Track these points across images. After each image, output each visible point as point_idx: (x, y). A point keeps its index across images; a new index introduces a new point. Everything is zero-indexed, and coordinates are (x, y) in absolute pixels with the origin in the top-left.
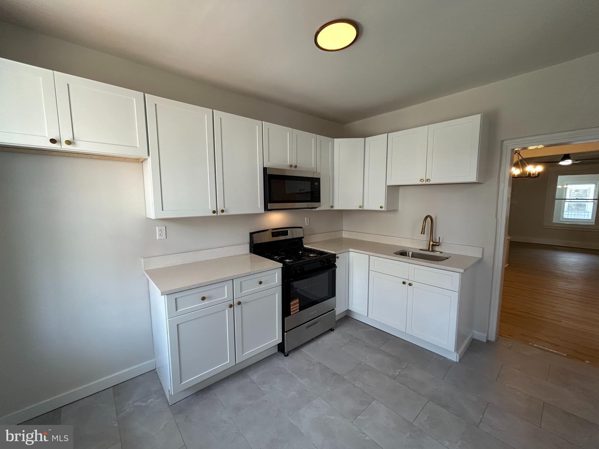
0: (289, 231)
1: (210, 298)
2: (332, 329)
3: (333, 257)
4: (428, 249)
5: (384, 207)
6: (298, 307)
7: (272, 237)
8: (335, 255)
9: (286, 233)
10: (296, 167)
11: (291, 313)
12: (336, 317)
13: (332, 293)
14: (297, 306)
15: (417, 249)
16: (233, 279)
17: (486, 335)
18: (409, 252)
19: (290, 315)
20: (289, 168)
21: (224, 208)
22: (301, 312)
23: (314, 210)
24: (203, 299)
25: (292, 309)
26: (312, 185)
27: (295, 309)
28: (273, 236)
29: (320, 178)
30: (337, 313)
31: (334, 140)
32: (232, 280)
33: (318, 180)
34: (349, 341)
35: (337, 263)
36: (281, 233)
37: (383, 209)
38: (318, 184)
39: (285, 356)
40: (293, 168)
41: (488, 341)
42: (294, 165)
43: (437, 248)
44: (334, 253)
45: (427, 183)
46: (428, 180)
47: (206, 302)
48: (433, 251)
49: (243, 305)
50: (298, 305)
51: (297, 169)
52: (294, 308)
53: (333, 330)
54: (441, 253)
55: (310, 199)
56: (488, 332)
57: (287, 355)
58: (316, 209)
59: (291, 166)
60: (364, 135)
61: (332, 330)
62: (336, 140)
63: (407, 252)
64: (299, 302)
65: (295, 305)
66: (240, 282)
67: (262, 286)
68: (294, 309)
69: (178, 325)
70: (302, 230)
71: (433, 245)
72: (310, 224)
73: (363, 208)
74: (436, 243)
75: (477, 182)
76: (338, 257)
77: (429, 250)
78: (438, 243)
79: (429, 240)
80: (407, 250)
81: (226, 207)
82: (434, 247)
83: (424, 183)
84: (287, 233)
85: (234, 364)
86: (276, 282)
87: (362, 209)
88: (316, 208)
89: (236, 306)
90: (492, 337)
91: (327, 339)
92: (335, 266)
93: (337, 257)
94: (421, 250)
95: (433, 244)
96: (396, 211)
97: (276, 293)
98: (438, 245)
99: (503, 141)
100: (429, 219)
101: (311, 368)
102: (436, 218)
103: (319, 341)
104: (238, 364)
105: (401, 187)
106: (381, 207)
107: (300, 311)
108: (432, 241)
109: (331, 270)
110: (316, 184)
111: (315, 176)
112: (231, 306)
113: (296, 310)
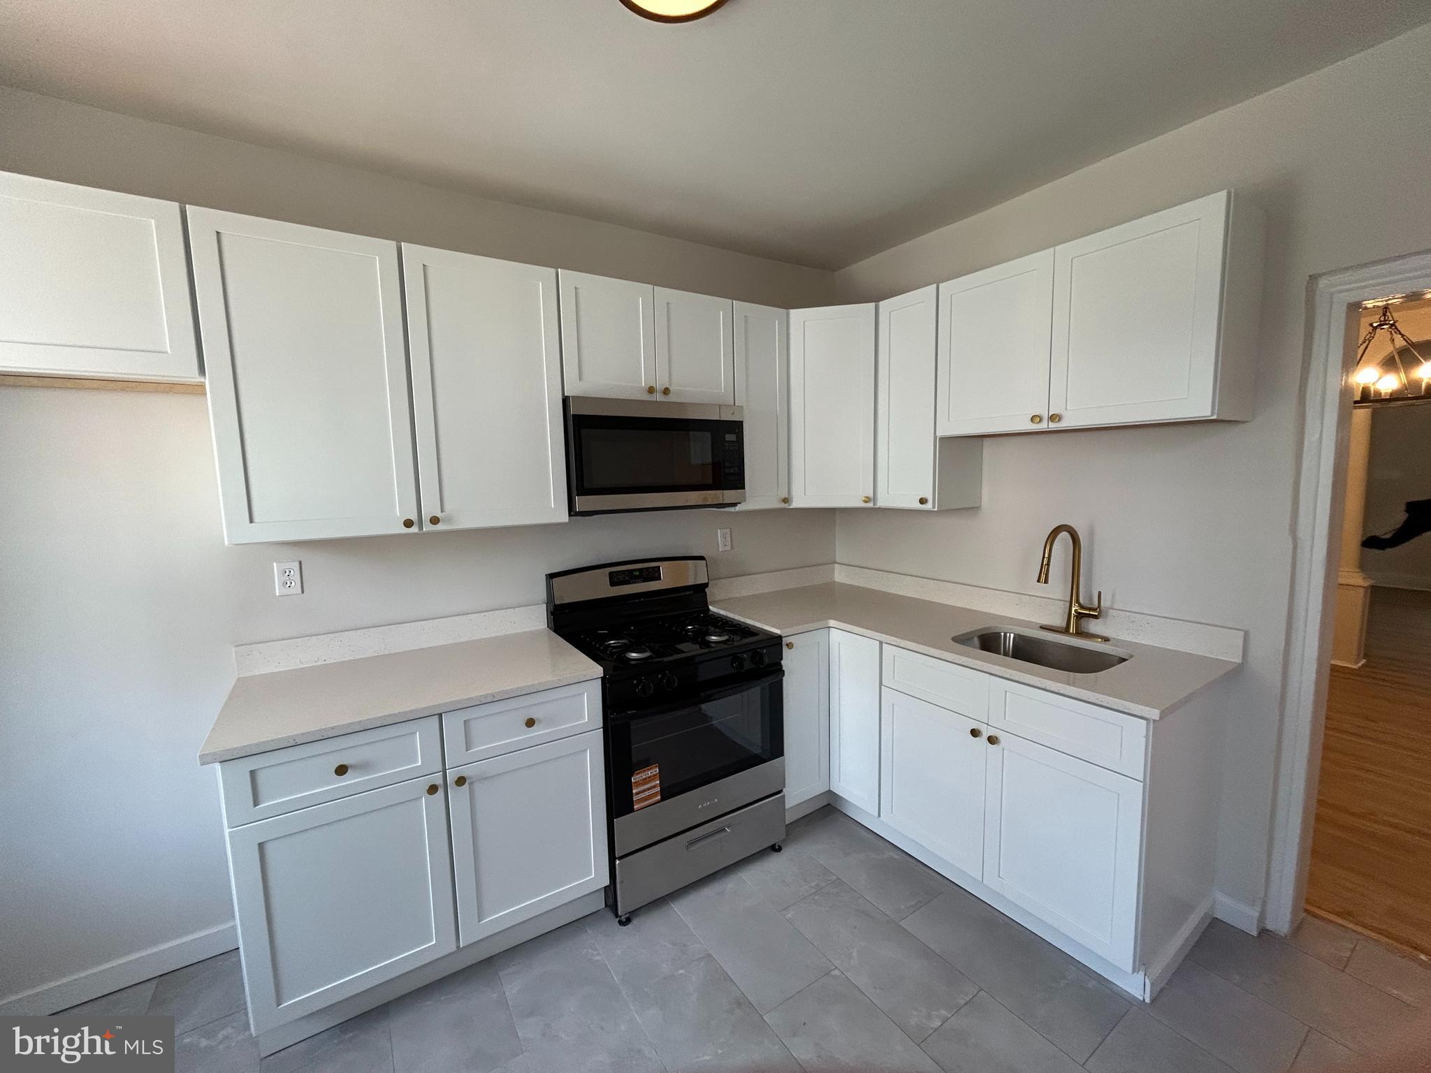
0: (664, 568)
1: (364, 767)
2: (777, 847)
3: (776, 644)
4: (1064, 625)
5: (930, 501)
6: (658, 789)
7: (611, 585)
8: (780, 637)
9: (654, 575)
10: (666, 391)
11: (633, 806)
12: (787, 812)
13: (774, 746)
14: (654, 787)
15: (1028, 624)
16: (440, 715)
17: (1258, 914)
18: (1005, 636)
19: (631, 810)
20: (646, 397)
21: (442, 512)
22: (665, 802)
23: (732, 509)
24: (341, 770)
25: (637, 794)
26: (717, 442)
27: (647, 793)
28: (613, 584)
29: (742, 422)
30: (789, 804)
31: (788, 315)
32: (436, 718)
33: (736, 427)
34: (814, 891)
35: (785, 663)
36: (637, 573)
37: (929, 506)
38: (735, 440)
39: (622, 923)
40: (659, 397)
41: (1264, 932)
42: (659, 386)
43: (1094, 626)
44: (777, 631)
45: (1053, 426)
46: (1055, 418)
47: (349, 780)
48: (1080, 633)
49: (477, 786)
50: (658, 782)
51: (672, 398)
52: (644, 791)
53: (779, 849)
54: (1106, 640)
55: (710, 482)
56: (1264, 904)
57: (625, 922)
58: (738, 508)
59: (651, 390)
60: (876, 296)
61: (776, 849)
62: (795, 314)
63: (999, 633)
64: (662, 776)
65: (646, 783)
66: (465, 721)
67: (535, 732)
68: (643, 795)
69: (261, 846)
70: (705, 564)
71: (1080, 616)
72: (732, 548)
73: (874, 505)
74: (1090, 609)
75: (1214, 417)
76: (790, 646)
77: (1066, 631)
78: (1094, 610)
79: (1069, 599)
80: (1001, 627)
81: (448, 506)
82: (1084, 621)
83: (1043, 426)
84: (657, 574)
85: (454, 948)
86: (584, 718)
87: (870, 505)
88: (734, 505)
89: (451, 788)
90: (1281, 922)
91: (752, 879)
92: (778, 671)
93: (787, 645)
94: (1043, 628)
95: (1080, 613)
96: (973, 510)
97: (586, 750)
98: (1095, 617)
99: (1313, 278)
100: (1064, 537)
101: (681, 972)
102: (1091, 533)
103: (730, 884)
104: (464, 947)
105: (987, 442)
106: (923, 501)
107: (663, 799)
108: (1078, 601)
109: (767, 682)
110: (730, 437)
111: (727, 416)
112: (433, 789)
113: (650, 797)
